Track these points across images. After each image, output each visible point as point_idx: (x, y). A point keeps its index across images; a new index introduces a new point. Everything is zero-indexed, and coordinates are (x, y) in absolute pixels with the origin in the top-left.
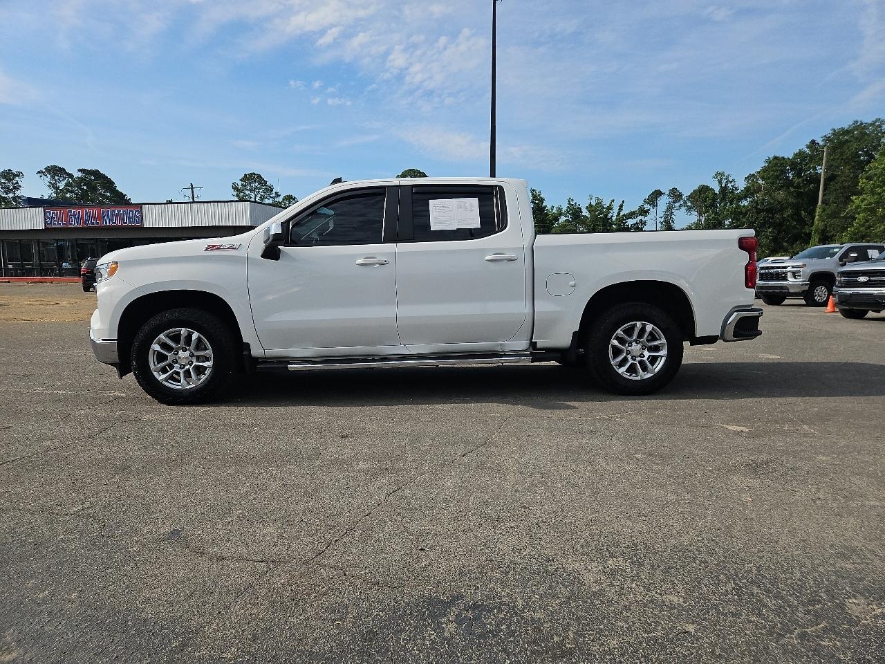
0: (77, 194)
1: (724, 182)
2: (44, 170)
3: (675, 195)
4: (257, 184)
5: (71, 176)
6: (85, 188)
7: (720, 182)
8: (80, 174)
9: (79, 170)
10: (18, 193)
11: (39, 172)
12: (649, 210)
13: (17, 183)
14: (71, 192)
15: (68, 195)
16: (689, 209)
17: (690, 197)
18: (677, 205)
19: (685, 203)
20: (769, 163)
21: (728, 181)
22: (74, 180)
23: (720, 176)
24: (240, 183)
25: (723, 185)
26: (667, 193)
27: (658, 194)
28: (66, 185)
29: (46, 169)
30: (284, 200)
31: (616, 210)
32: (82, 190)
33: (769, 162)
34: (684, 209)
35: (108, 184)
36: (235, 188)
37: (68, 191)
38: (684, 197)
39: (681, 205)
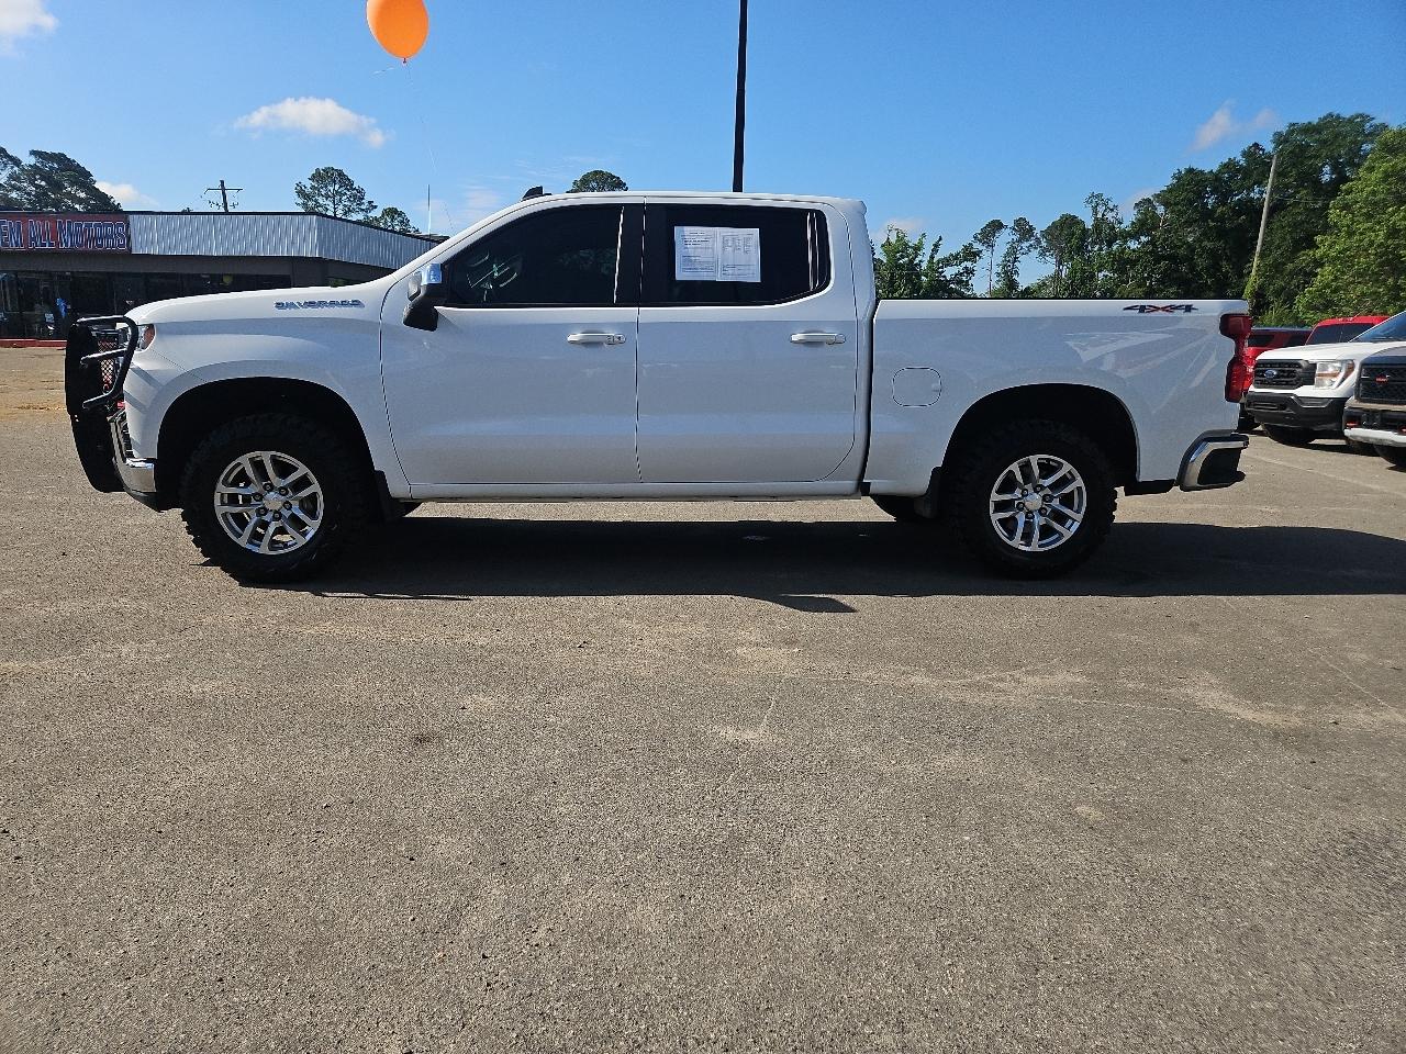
0: (29, 194)
1: (1101, 209)
3: (1024, 230)
4: (337, 187)
5: (16, 162)
6: (43, 183)
7: (1095, 210)
8: (32, 160)
9: (34, 153)
12: (980, 252)
14: (19, 189)
15: (14, 195)
16: (1042, 254)
17: (1045, 233)
18: (1025, 245)
19: (1038, 242)
20: (1179, 179)
21: (1107, 210)
22: (23, 170)
23: (1096, 200)
24: (308, 184)
25: (1100, 216)
26: (1011, 225)
27: (996, 226)
28: (11, 177)
30: (383, 215)
31: (927, 250)
32: (37, 186)
33: (1178, 177)
34: (1035, 253)
35: (82, 177)
36: (301, 192)
37: (14, 188)
38: (1037, 232)
39: (1031, 245)
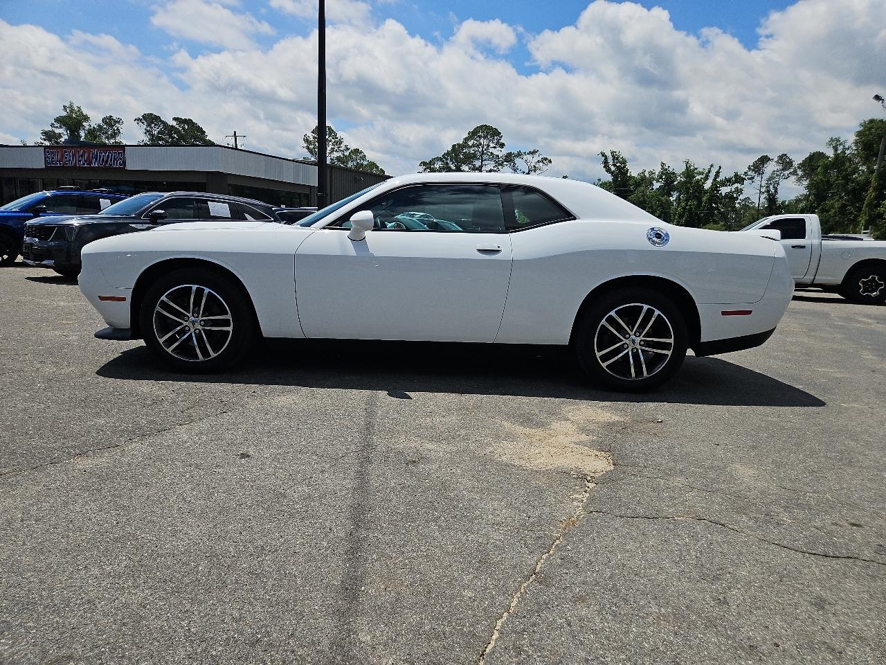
1: (840, 148)
2: (141, 118)
3: (785, 162)
4: (327, 137)
5: (165, 124)
6: (176, 136)
7: (836, 149)
9: (175, 119)
10: (118, 139)
11: (136, 120)
12: (753, 178)
13: (118, 129)
14: (163, 139)
17: (802, 166)
18: (786, 173)
19: (795, 171)
21: (844, 148)
22: (167, 128)
23: (835, 142)
24: (311, 135)
25: (839, 152)
26: (776, 159)
27: (764, 160)
28: (159, 133)
29: (143, 116)
32: (173, 138)
34: (793, 178)
35: (200, 133)
36: (306, 140)
38: (795, 164)
39: (790, 173)
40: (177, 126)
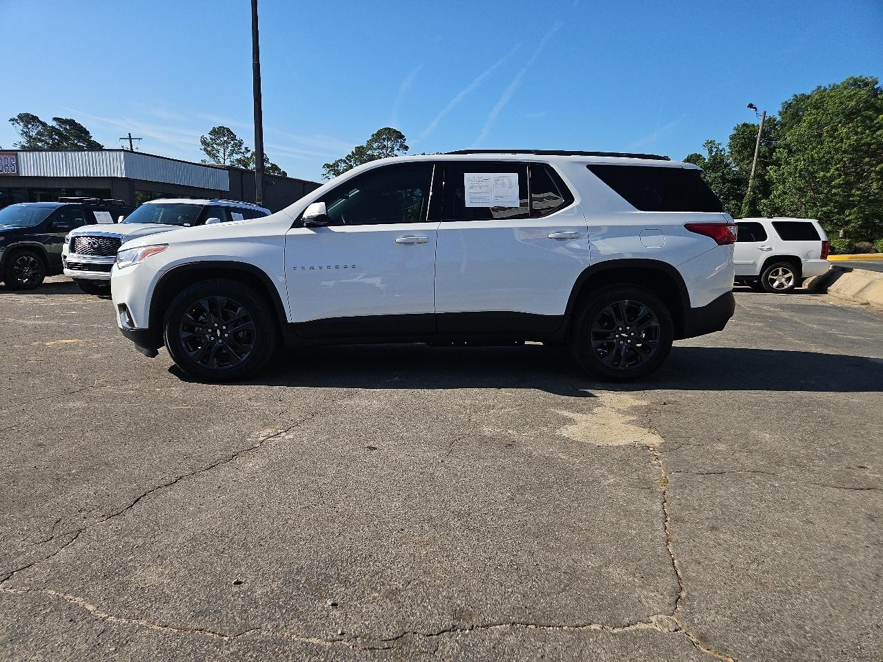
1: (714, 150)
2: (17, 118)
4: (225, 138)
5: (44, 124)
7: (711, 152)
8: (54, 124)
9: (55, 119)
11: (11, 120)
15: (40, 144)
22: (46, 129)
23: (710, 144)
24: (208, 137)
29: (19, 116)
35: (83, 134)
36: (204, 142)
40: (57, 127)
